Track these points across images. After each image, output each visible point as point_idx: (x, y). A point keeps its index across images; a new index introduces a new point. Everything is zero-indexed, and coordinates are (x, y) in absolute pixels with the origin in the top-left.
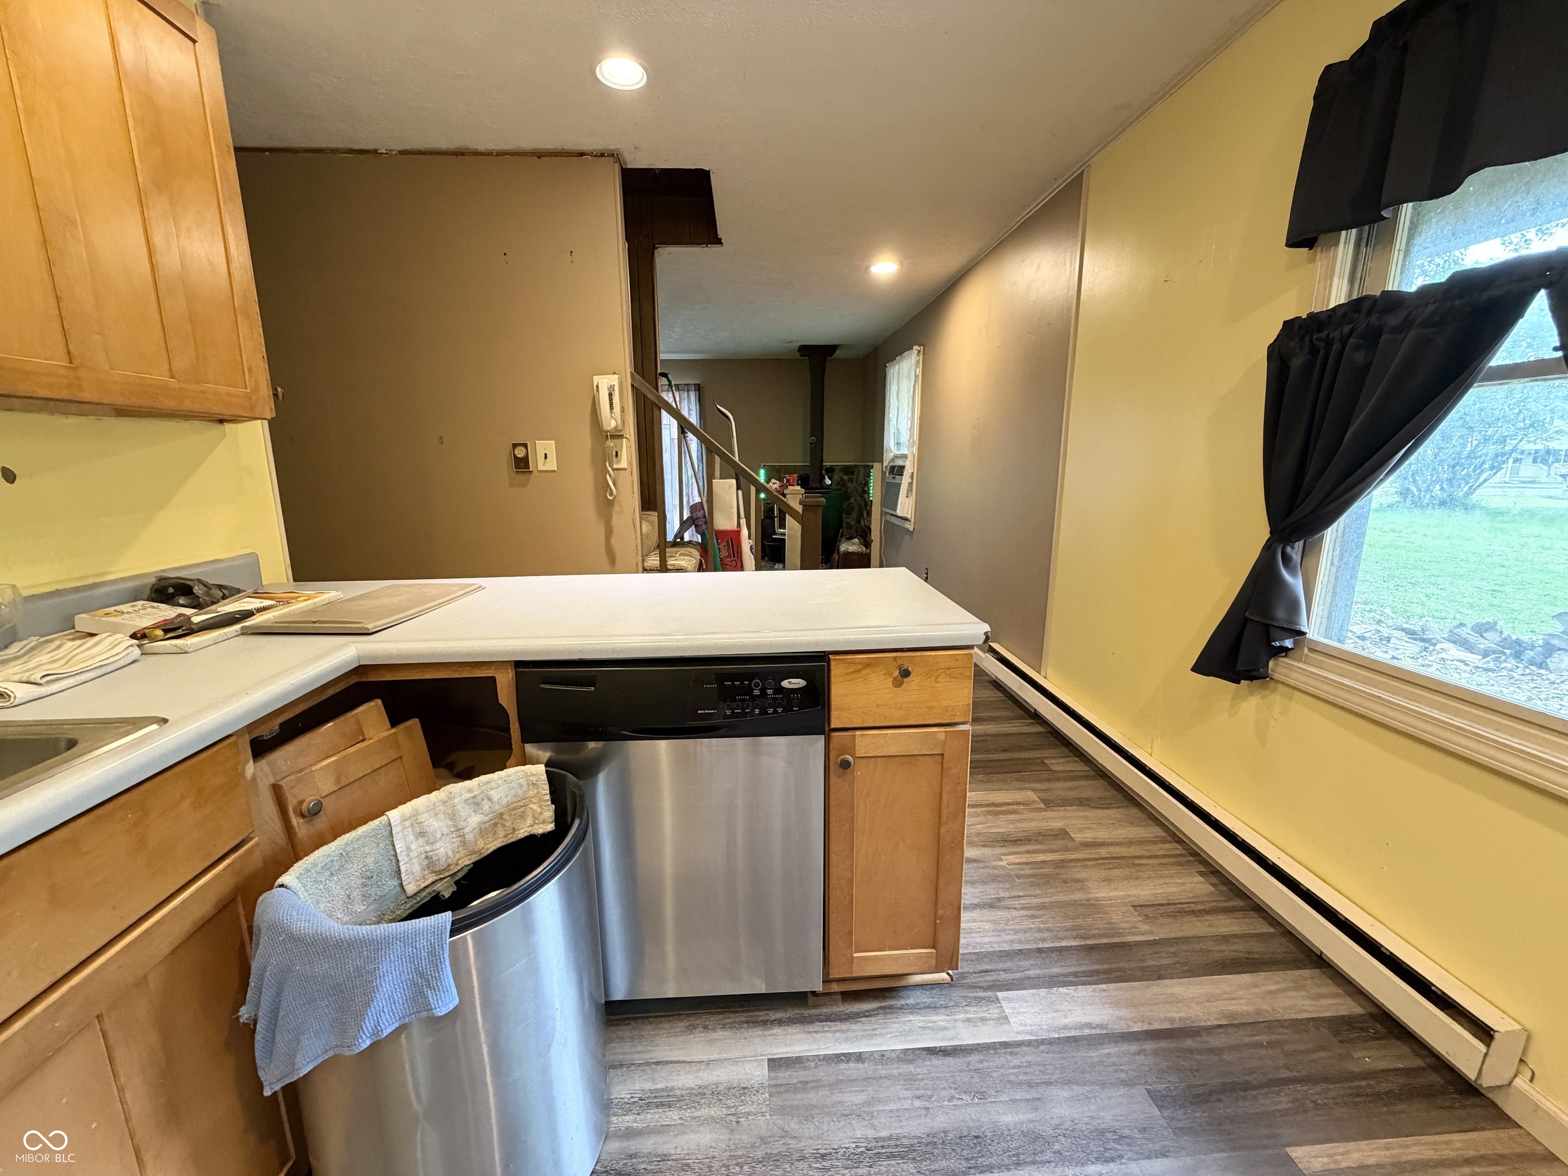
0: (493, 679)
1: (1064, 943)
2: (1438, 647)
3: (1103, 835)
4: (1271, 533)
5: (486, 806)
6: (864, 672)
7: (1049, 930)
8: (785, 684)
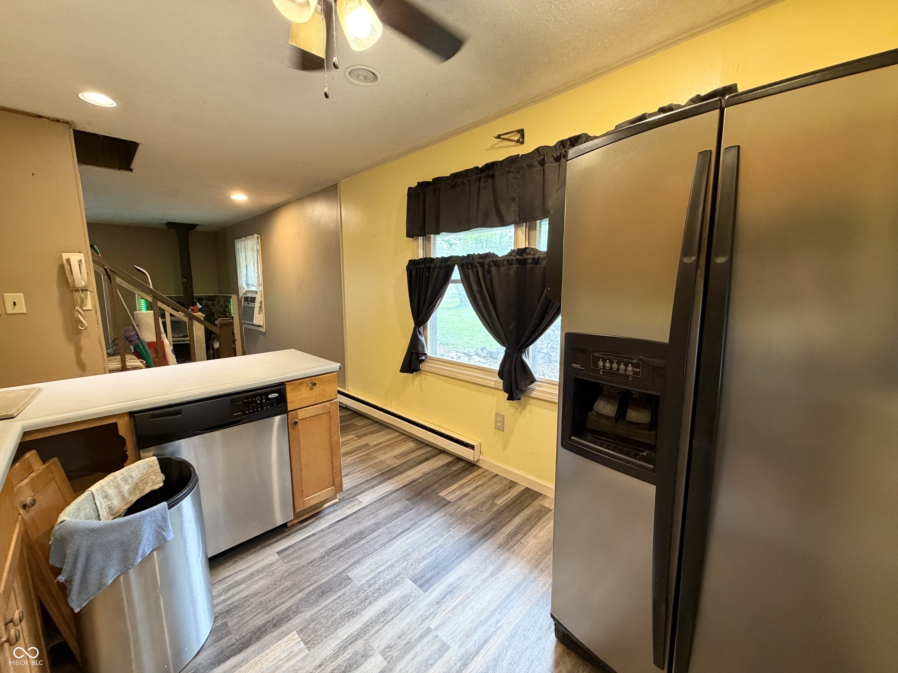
0: (116, 424)
1: (374, 476)
2: (473, 357)
3: (380, 440)
4: (415, 324)
5: (130, 480)
6: (299, 387)
7: (368, 474)
8: (270, 396)
